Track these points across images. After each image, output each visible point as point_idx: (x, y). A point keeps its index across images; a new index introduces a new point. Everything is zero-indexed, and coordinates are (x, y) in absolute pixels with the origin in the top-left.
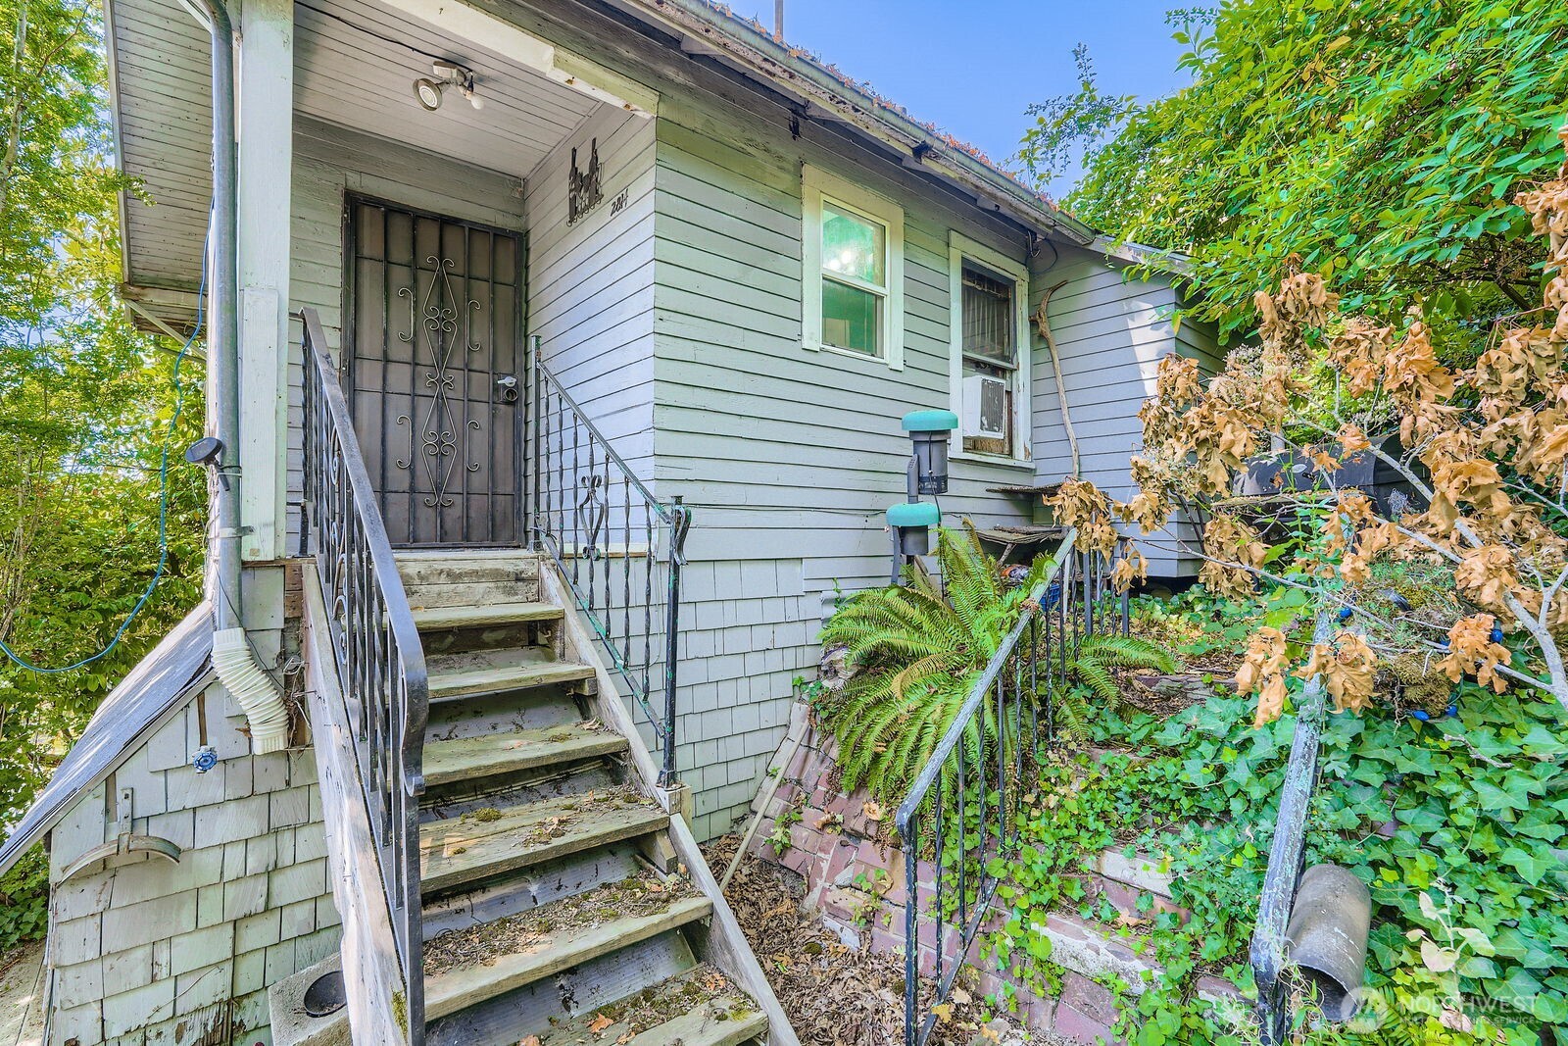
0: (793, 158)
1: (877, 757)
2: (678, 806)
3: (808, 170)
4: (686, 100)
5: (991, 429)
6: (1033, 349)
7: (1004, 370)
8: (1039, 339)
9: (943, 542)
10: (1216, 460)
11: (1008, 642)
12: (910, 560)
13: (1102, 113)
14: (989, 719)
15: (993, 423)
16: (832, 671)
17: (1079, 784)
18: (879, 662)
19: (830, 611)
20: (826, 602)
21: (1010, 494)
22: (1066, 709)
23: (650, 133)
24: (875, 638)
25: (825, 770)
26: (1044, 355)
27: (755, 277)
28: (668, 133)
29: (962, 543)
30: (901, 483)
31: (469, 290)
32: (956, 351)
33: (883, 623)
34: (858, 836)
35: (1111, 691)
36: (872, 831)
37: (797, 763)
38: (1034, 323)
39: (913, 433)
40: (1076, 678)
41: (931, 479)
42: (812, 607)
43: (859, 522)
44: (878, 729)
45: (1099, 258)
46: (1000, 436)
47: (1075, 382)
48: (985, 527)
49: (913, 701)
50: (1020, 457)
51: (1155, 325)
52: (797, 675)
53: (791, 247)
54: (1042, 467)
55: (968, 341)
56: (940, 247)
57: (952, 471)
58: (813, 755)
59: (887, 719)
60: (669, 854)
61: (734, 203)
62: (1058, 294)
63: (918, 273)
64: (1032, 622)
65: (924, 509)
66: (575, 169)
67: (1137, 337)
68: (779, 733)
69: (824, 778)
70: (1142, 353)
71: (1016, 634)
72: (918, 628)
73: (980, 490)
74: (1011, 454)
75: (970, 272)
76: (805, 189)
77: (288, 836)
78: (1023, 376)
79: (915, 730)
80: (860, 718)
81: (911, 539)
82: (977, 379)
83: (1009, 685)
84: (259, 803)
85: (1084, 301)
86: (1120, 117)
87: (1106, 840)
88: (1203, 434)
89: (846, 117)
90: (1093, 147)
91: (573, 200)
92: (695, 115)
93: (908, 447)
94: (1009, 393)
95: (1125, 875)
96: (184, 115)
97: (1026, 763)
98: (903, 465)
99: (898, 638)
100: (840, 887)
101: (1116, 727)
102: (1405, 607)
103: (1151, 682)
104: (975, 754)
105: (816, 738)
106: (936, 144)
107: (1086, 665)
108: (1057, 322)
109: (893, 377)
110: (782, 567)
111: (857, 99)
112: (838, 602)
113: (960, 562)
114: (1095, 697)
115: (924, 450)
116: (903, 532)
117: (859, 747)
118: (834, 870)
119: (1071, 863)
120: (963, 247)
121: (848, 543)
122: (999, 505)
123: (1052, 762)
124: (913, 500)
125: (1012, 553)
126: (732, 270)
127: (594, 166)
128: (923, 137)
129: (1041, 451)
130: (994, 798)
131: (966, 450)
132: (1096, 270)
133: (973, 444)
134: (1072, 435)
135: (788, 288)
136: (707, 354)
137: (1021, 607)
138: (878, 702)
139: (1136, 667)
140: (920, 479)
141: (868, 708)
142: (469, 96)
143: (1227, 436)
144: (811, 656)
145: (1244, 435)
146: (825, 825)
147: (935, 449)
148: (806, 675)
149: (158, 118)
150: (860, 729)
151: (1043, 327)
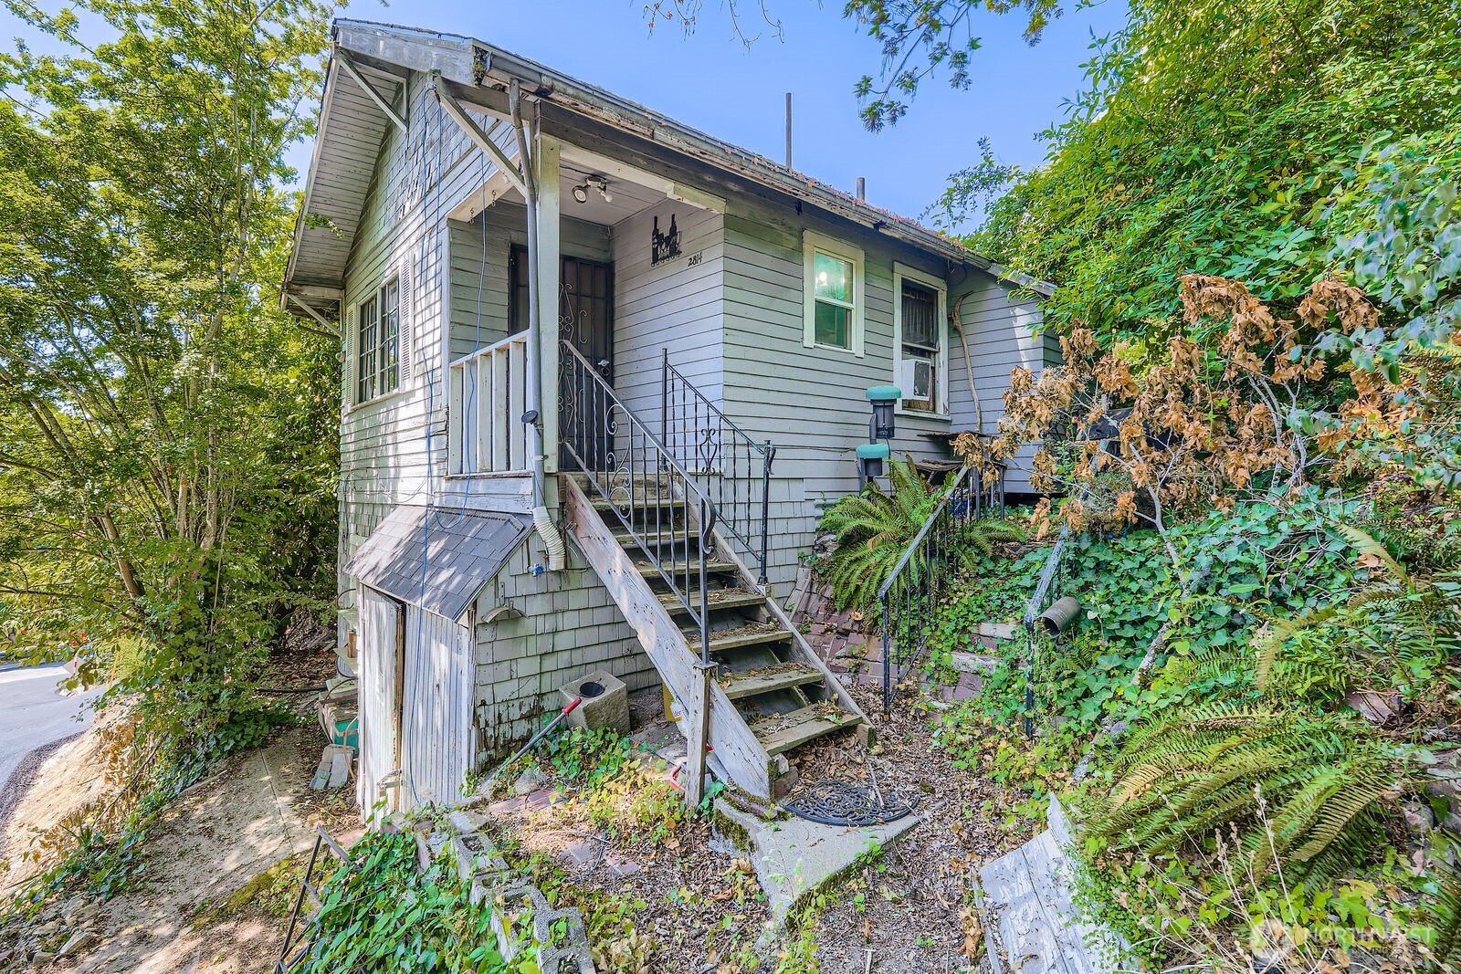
0: (797, 226)
1: (858, 588)
2: (769, 593)
3: (807, 235)
4: (739, 201)
5: (920, 394)
6: (950, 337)
7: (930, 352)
8: (954, 331)
9: (892, 467)
10: (1034, 423)
11: (932, 518)
12: (870, 479)
13: (999, 176)
14: (922, 560)
15: (921, 390)
16: (823, 549)
17: (969, 594)
18: (853, 540)
19: (820, 513)
20: (817, 506)
21: (934, 439)
22: (964, 557)
23: (720, 222)
24: (851, 524)
25: (823, 603)
26: (957, 342)
27: (777, 304)
28: (730, 223)
29: (903, 470)
30: (866, 432)
31: (578, 303)
32: (898, 342)
33: (857, 515)
34: (846, 633)
35: (989, 547)
36: (856, 628)
37: (804, 602)
38: (950, 320)
39: (872, 401)
40: (971, 543)
41: (884, 429)
42: (810, 509)
43: (837, 456)
44: (858, 572)
45: (994, 278)
46: (927, 399)
47: (977, 361)
48: (917, 459)
49: (878, 557)
50: (940, 413)
51: (1031, 325)
52: (801, 550)
53: (797, 283)
54: (956, 419)
55: (906, 336)
56: (887, 272)
57: (897, 423)
58: (814, 596)
59: (864, 567)
60: (767, 615)
61: (765, 260)
62: (968, 300)
63: (875, 293)
64: (945, 508)
65: (881, 447)
66: (656, 231)
67: (1019, 333)
68: (791, 586)
69: (823, 607)
70: (1021, 344)
71: (936, 514)
72: (878, 518)
73: (913, 435)
74: (934, 410)
75: (907, 286)
76: (806, 246)
77: (560, 615)
78: (943, 356)
79: (880, 570)
80: (846, 569)
81: (872, 467)
82: (912, 361)
83: (932, 543)
84: (548, 597)
85: (985, 306)
86: (1010, 178)
87: (983, 617)
88: (1028, 411)
89: (837, 211)
90: (991, 200)
91: (655, 251)
92: (744, 210)
93: (870, 408)
94: (933, 368)
95: (991, 633)
96: (352, 169)
97: (942, 584)
98: (867, 419)
99: (868, 523)
100: (838, 658)
101: (990, 566)
102: (1108, 491)
103: (1015, 549)
104: (915, 577)
105: (815, 586)
106: (889, 221)
107: (976, 534)
108: (967, 319)
109: (857, 362)
110: (792, 484)
111: (843, 203)
112: (823, 506)
113: (903, 480)
114: (982, 552)
115: (880, 411)
116: (867, 462)
117: (846, 584)
118: (833, 651)
119: (965, 627)
120: (902, 272)
121: (828, 469)
122: (925, 446)
123: (955, 583)
124: (873, 442)
125: (935, 476)
126: (763, 301)
127: (673, 229)
128: (881, 218)
129: (955, 408)
130: (925, 599)
131: (904, 408)
132: (992, 286)
133: (909, 405)
134: (976, 398)
135: (795, 309)
136: (751, 354)
137: (939, 501)
138: (857, 559)
139: (1008, 540)
140: (878, 429)
141: (851, 562)
142: (602, 193)
143: (1038, 412)
144: (810, 540)
145: (1046, 411)
146: (827, 631)
147: (887, 411)
148: (807, 551)
149: (335, 172)
150: (847, 575)
151: (957, 322)
